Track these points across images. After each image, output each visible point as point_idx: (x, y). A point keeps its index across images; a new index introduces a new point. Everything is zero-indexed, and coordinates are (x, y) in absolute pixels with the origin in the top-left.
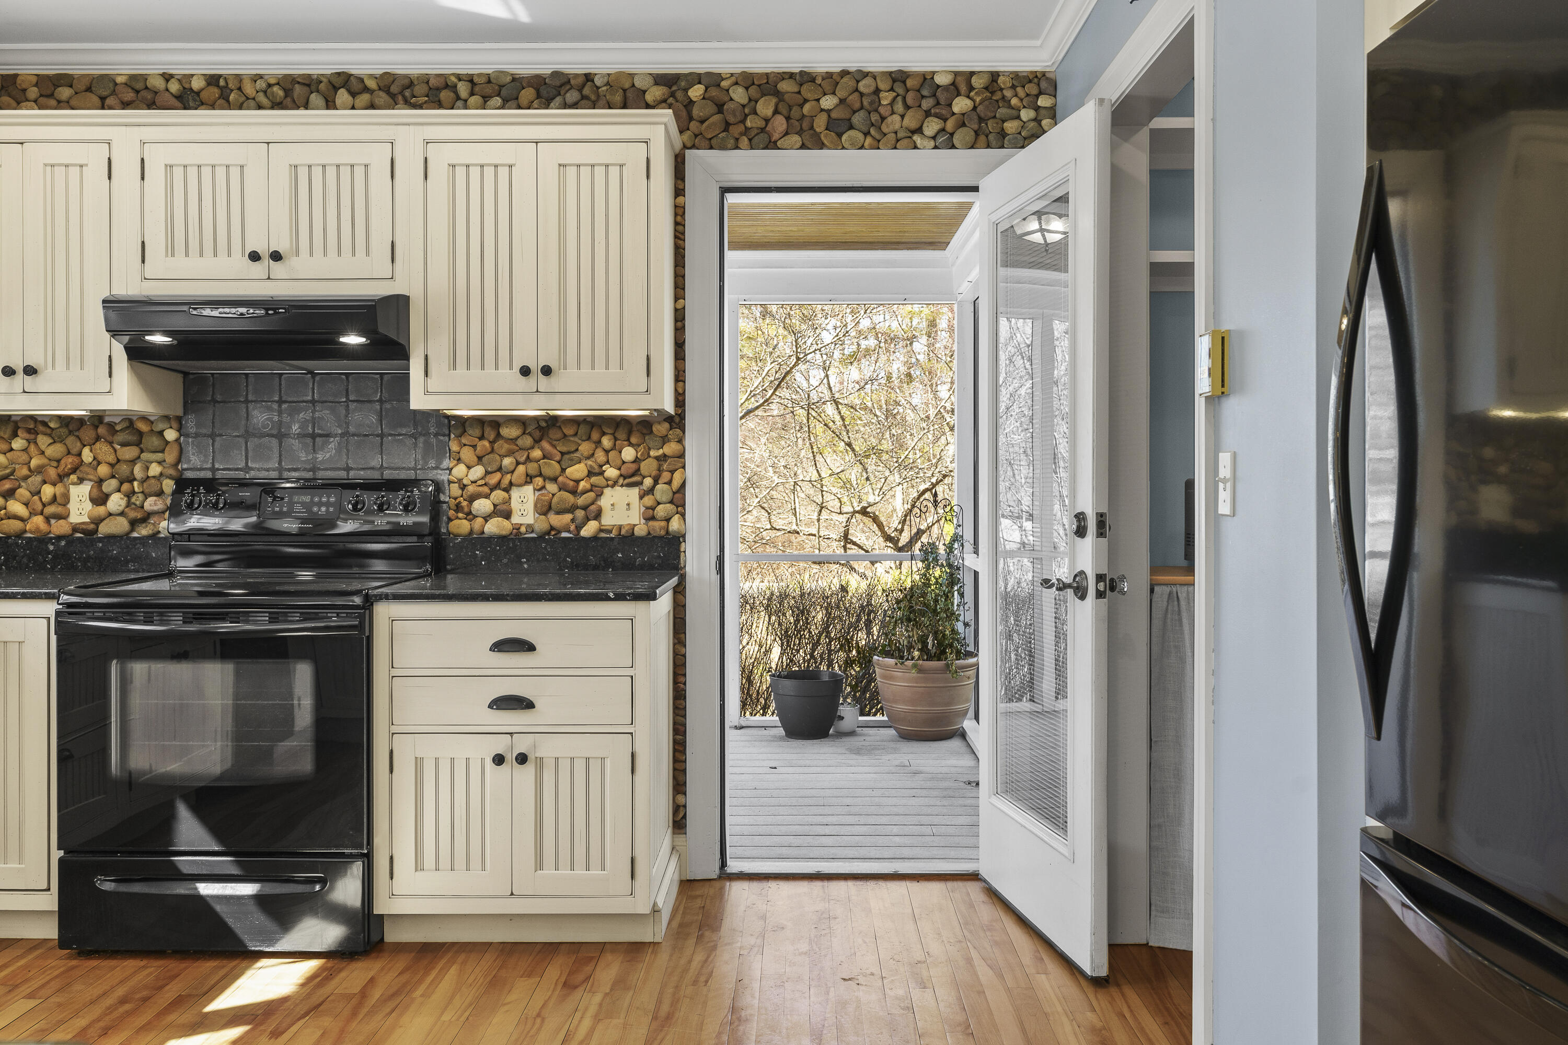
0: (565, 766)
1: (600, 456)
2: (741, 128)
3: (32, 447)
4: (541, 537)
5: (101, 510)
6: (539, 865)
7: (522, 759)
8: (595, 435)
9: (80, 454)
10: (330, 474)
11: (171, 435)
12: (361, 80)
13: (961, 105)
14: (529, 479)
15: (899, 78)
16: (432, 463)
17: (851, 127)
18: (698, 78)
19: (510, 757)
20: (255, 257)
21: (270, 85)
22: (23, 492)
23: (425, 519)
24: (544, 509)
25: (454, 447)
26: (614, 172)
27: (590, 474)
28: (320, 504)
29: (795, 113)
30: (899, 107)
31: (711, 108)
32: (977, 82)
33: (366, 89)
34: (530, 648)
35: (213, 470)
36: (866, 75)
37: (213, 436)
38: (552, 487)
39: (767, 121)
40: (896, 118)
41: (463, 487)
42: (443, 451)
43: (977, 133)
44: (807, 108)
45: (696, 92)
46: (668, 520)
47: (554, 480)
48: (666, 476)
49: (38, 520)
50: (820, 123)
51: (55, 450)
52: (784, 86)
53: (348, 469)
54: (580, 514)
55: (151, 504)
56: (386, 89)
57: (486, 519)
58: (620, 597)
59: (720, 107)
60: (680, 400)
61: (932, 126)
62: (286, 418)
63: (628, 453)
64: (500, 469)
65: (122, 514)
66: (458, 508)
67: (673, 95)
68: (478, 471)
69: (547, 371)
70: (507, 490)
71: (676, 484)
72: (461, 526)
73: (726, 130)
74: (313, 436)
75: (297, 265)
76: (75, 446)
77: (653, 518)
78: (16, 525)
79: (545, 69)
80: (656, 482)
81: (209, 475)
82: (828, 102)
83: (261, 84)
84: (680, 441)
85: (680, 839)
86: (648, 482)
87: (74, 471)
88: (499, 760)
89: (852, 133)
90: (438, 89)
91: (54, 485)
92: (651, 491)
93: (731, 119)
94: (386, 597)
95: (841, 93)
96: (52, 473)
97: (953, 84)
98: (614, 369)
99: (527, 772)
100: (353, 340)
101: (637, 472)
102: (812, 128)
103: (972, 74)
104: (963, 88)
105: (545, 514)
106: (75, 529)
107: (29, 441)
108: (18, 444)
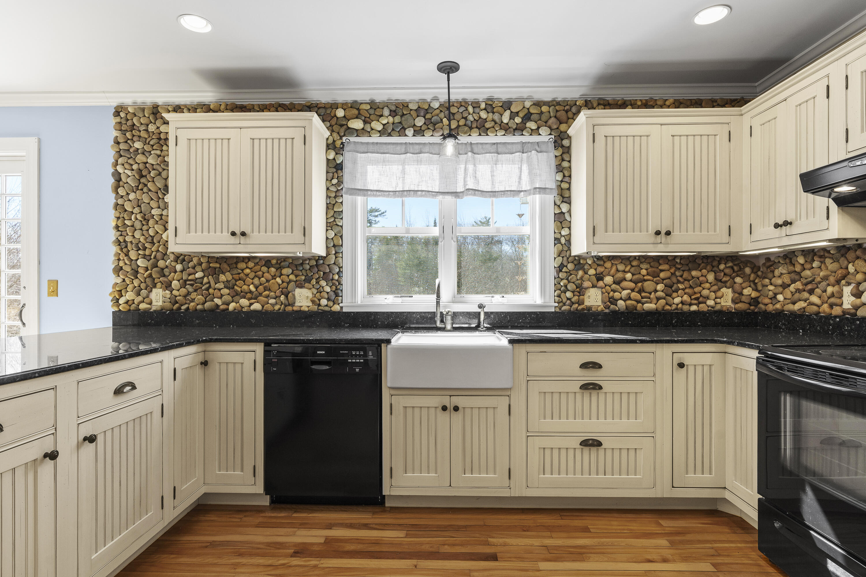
3: (823, 266)
5: (858, 301)
9: (847, 268)
22: (818, 291)
49: (825, 307)
51: (834, 266)
76: (845, 263)
78: (815, 308)
87: (844, 278)
91: (834, 286)
96: (832, 279)
106: (844, 312)
107: (821, 262)
108: (815, 264)
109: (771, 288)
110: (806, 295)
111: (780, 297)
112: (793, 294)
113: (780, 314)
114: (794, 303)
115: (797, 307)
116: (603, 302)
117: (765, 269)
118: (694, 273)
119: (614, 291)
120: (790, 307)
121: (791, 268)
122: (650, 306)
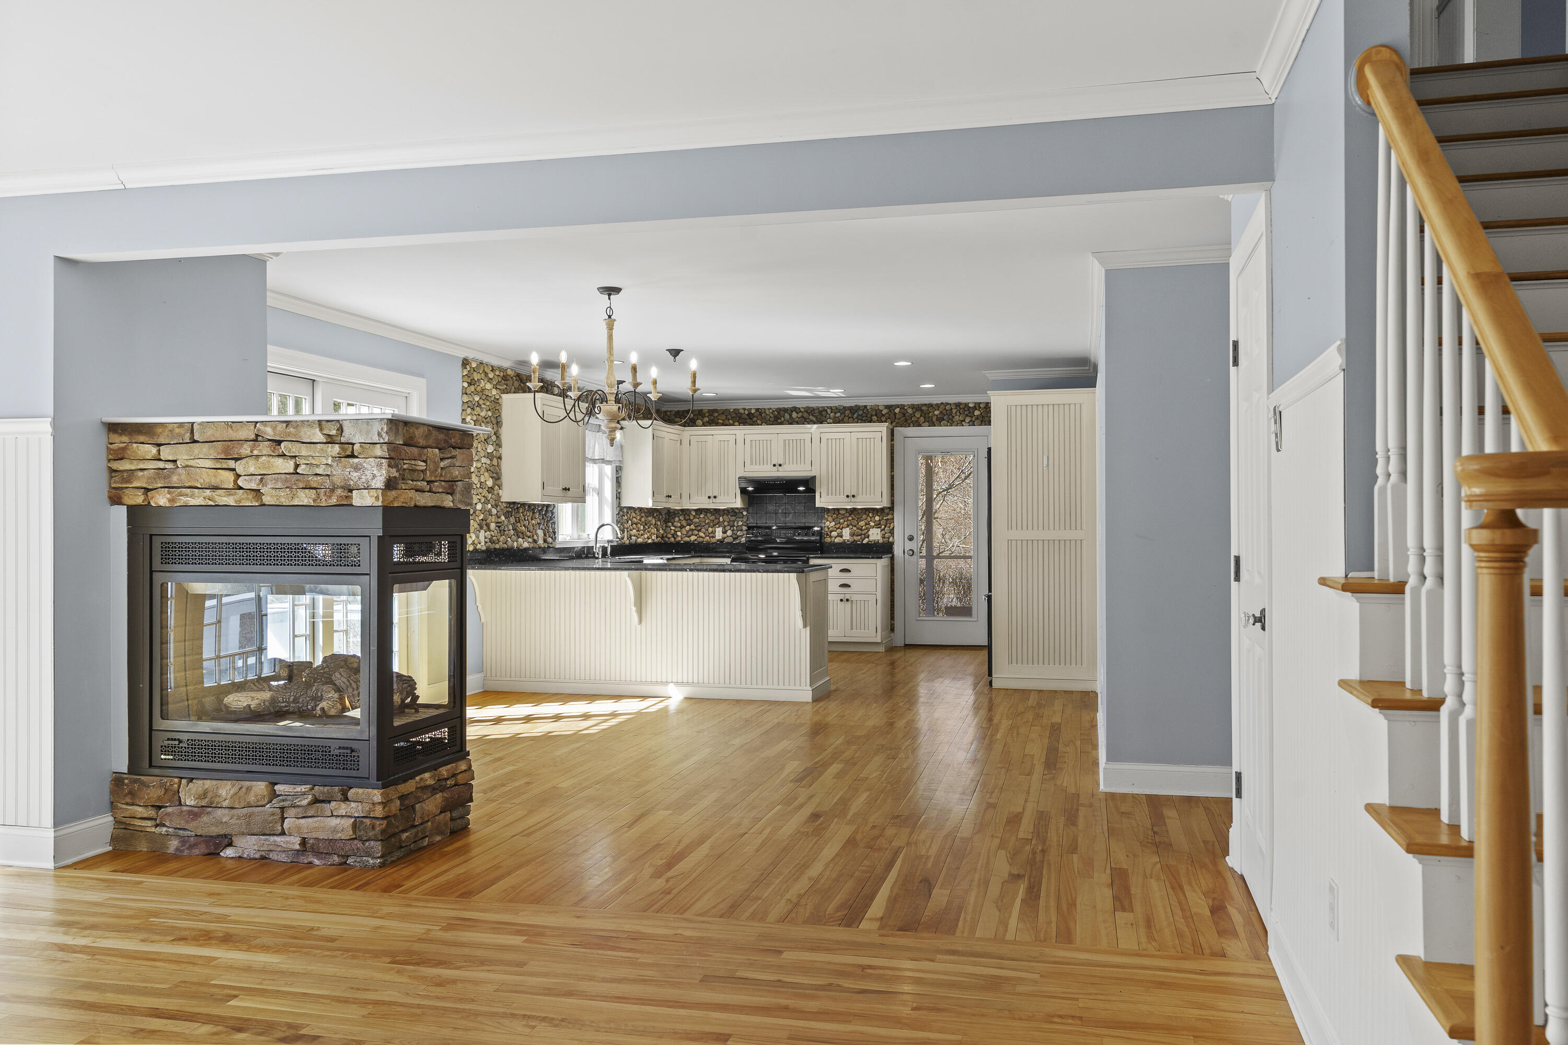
0: (859, 602)
1: (869, 519)
2: (911, 421)
3: (706, 517)
4: (851, 543)
5: (725, 535)
6: (852, 629)
7: (847, 600)
8: (867, 513)
9: (719, 519)
10: (790, 524)
11: (745, 513)
12: (799, 408)
13: (977, 413)
14: (848, 526)
15: (958, 405)
16: (820, 521)
17: (944, 420)
18: (898, 406)
19: (845, 600)
20: (774, 465)
21: (773, 411)
22: (703, 530)
23: (818, 538)
24: (852, 535)
25: (826, 517)
26: (872, 440)
27: (866, 524)
28: (788, 533)
29: (927, 416)
30: (958, 414)
31: (902, 415)
32: (982, 406)
33: (801, 412)
34: (850, 571)
35: (757, 523)
36: (948, 404)
37: (757, 513)
38: (855, 528)
39: (918, 418)
40: (957, 417)
41: (829, 528)
42: (823, 518)
43: (982, 421)
44: (930, 414)
45: (897, 410)
46: (889, 538)
47: (855, 526)
48: (888, 525)
49: (707, 538)
50: (934, 419)
51: (712, 518)
52: (923, 408)
53: (795, 523)
54: (863, 536)
55: (739, 533)
56: (807, 412)
57: (835, 538)
58: (873, 558)
59: (904, 415)
60: (892, 502)
61: (968, 420)
62: (778, 508)
63: (877, 518)
64: (839, 523)
65: (731, 536)
66: (827, 534)
67: (890, 411)
68: (833, 523)
69: (854, 496)
70: (841, 529)
71: (891, 528)
72: (828, 540)
73: (906, 421)
74: (785, 513)
75: (785, 467)
76: (718, 516)
77: (884, 538)
78: (701, 539)
79: (853, 405)
80: (885, 527)
81: (755, 525)
82: (937, 413)
83: (771, 411)
84: (893, 514)
85: (892, 635)
86: (883, 527)
87: (718, 524)
88: (841, 600)
89: (943, 422)
90: (822, 411)
91: (712, 528)
92: (884, 529)
93: (907, 418)
94: (813, 558)
95: (941, 410)
96: (712, 524)
97: (975, 406)
98: (872, 495)
99: (849, 603)
100: (801, 489)
101: (880, 524)
102: (932, 420)
103: (980, 403)
104: (977, 408)
105: (852, 536)
106: (718, 540)
107: (705, 515)
108: (702, 516)
109: (673, 528)
110: (696, 532)
111: (679, 534)
112: (688, 532)
113: (678, 543)
114: (689, 537)
115: (693, 538)
116: (628, 539)
117: (667, 517)
118: (650, 519)
119: (631, 530)
120: (687, 539)
121: (687, 517)
122: (640, 540)
